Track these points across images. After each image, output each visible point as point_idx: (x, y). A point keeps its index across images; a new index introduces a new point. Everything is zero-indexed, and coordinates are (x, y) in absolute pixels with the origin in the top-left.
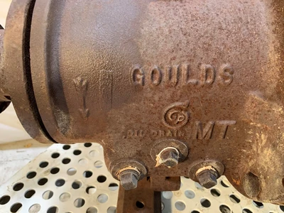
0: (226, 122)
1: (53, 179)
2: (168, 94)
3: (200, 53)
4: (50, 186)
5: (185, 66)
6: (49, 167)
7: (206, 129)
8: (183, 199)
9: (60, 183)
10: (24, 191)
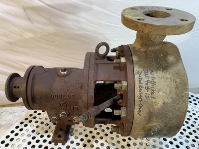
0: (76, 106)
1: (34, 120)
2: (60, 100)
3: (66, 91)
4: (33, 123)
5: (63, 94)
6: (33, 116)
7: (72, 108)
8: (78, 128)
9: (37, 122)
10: (24, 124)
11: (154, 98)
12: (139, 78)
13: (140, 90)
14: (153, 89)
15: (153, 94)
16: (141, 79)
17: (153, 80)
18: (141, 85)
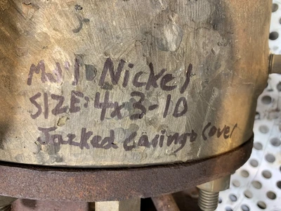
11: (188, 74)
12: (83, 144)
13: (144, 141)
14: (145, 79)
15: (169, 77)
16: (85, 135)
17: (91, 72)
18: (118, 139)
